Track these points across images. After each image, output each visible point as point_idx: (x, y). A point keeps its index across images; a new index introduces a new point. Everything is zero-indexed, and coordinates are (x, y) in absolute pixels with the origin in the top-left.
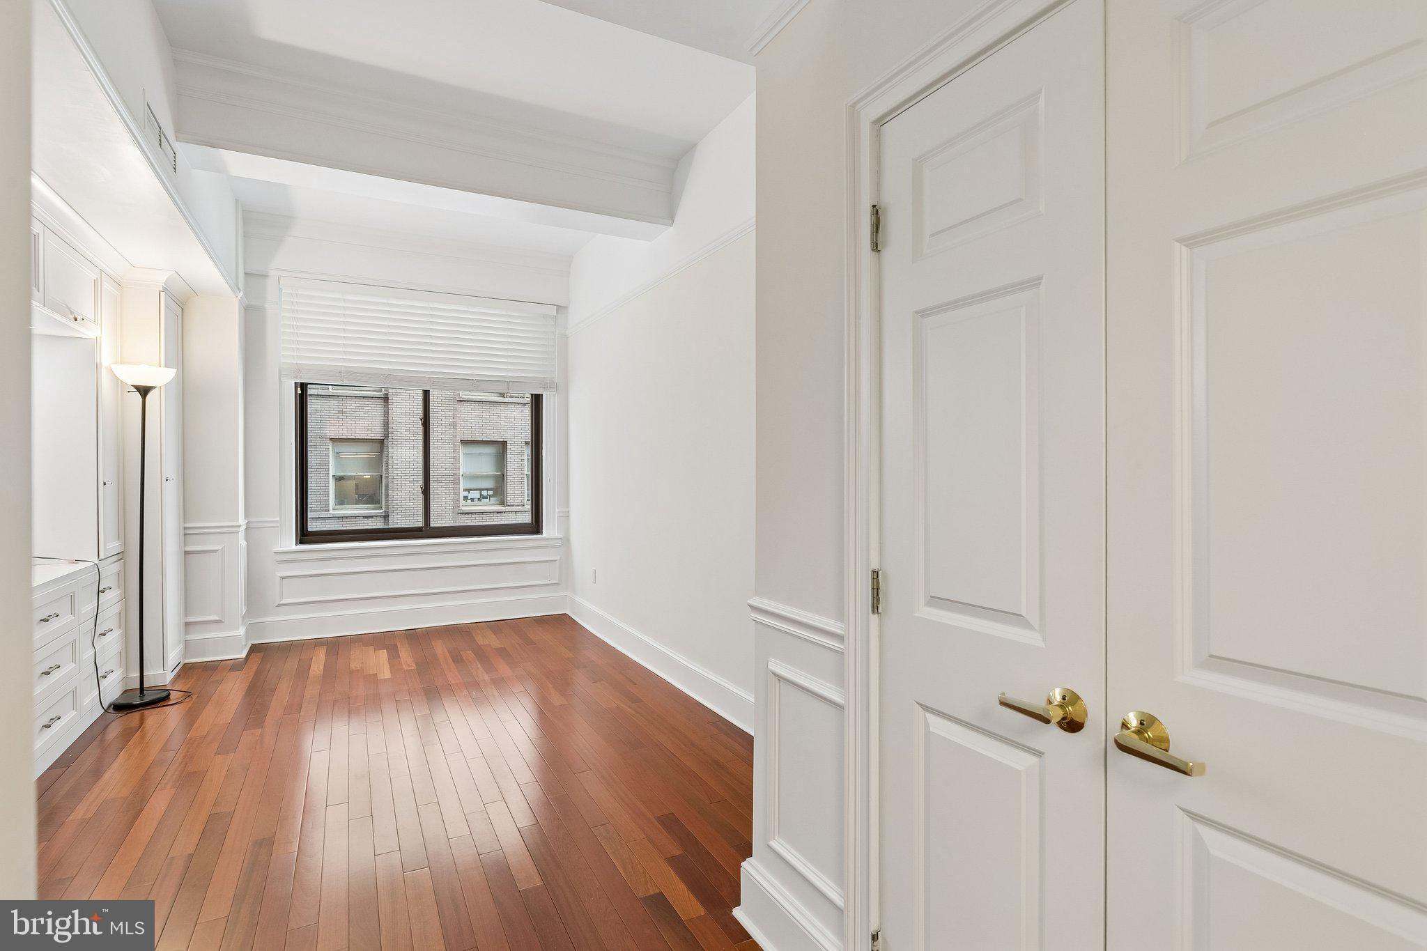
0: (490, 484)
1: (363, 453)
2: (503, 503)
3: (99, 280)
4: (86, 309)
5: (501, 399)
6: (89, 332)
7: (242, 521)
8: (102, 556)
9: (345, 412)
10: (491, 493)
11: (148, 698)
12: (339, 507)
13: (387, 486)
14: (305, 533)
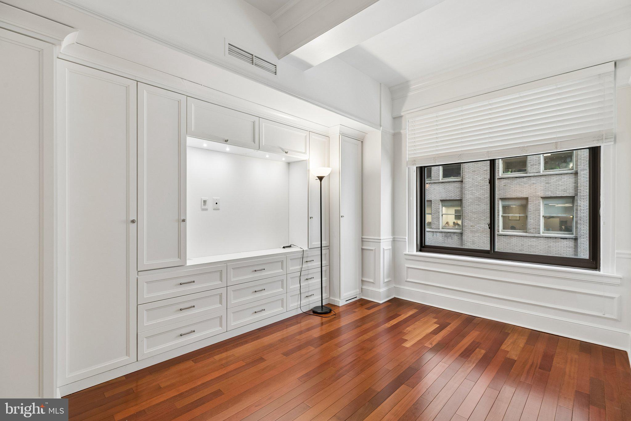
8: (310, 248)
9: (550, 183)
13: (577, 223)
14: (423, 247)
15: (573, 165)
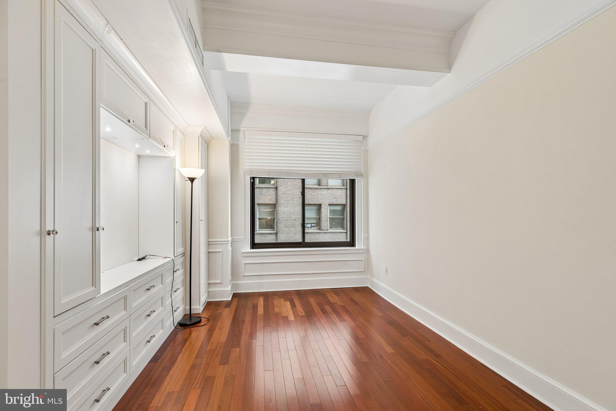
0: (314, 221)
1: (268, 209)
2: (320, 229)
3: (175, 130)
4: (170, 143)
5: (319, 187)
6: (171, 153)
7: (230, 239)
8: (175, 256)
9: (262, 194)
10: (315, 225)
11: (193, 322)
12: (260, 230)
13: (277, 222)
14: (254, 245)
15: (275, 182)
